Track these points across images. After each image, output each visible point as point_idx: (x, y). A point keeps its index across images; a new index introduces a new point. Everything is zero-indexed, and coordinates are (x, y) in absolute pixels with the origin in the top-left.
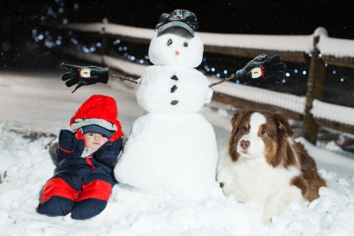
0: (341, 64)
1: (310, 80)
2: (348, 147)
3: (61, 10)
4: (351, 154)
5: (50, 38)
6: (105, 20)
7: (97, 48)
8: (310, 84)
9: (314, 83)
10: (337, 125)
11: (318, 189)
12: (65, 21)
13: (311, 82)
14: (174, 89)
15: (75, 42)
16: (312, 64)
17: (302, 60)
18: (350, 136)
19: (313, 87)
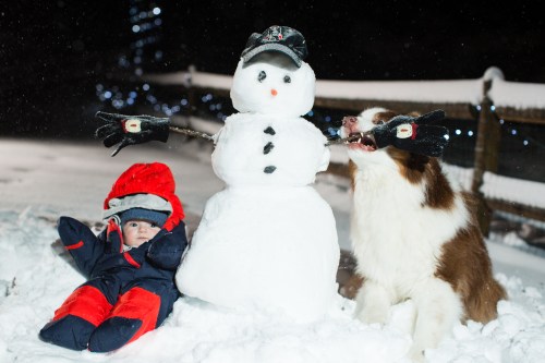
0: (523, 120)
1: (478, 143)
2: (536, 241)
3: (138, 60)
4: (540, 251)
5: (119, 95)
6: (192, 68)
7: (182, 107)
8: (479, 149)
9: (485, 147)
10: (519, 209)
11: (496, 304)
12: (139, 72)
13: (480, 146)
14: (268, 148)
15: (152, 99)
16: (482, 120)
17: (466, 116)
18: (538, 224)
19: (485, 153)
